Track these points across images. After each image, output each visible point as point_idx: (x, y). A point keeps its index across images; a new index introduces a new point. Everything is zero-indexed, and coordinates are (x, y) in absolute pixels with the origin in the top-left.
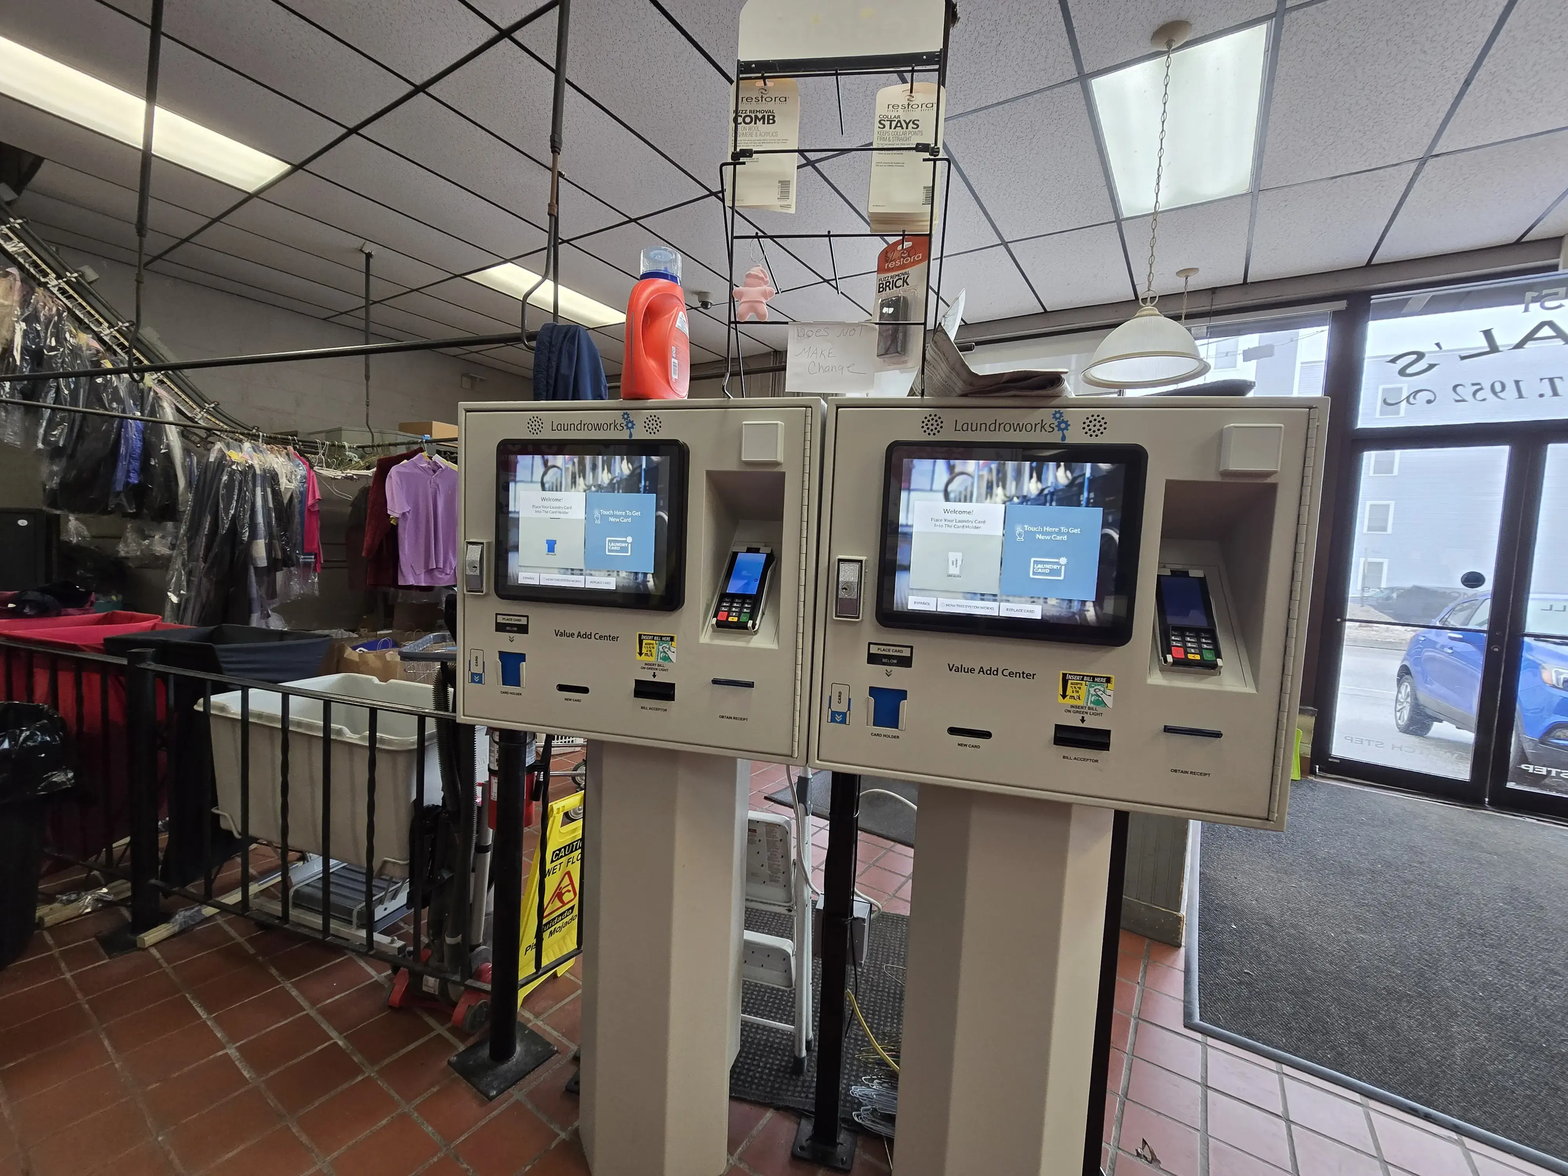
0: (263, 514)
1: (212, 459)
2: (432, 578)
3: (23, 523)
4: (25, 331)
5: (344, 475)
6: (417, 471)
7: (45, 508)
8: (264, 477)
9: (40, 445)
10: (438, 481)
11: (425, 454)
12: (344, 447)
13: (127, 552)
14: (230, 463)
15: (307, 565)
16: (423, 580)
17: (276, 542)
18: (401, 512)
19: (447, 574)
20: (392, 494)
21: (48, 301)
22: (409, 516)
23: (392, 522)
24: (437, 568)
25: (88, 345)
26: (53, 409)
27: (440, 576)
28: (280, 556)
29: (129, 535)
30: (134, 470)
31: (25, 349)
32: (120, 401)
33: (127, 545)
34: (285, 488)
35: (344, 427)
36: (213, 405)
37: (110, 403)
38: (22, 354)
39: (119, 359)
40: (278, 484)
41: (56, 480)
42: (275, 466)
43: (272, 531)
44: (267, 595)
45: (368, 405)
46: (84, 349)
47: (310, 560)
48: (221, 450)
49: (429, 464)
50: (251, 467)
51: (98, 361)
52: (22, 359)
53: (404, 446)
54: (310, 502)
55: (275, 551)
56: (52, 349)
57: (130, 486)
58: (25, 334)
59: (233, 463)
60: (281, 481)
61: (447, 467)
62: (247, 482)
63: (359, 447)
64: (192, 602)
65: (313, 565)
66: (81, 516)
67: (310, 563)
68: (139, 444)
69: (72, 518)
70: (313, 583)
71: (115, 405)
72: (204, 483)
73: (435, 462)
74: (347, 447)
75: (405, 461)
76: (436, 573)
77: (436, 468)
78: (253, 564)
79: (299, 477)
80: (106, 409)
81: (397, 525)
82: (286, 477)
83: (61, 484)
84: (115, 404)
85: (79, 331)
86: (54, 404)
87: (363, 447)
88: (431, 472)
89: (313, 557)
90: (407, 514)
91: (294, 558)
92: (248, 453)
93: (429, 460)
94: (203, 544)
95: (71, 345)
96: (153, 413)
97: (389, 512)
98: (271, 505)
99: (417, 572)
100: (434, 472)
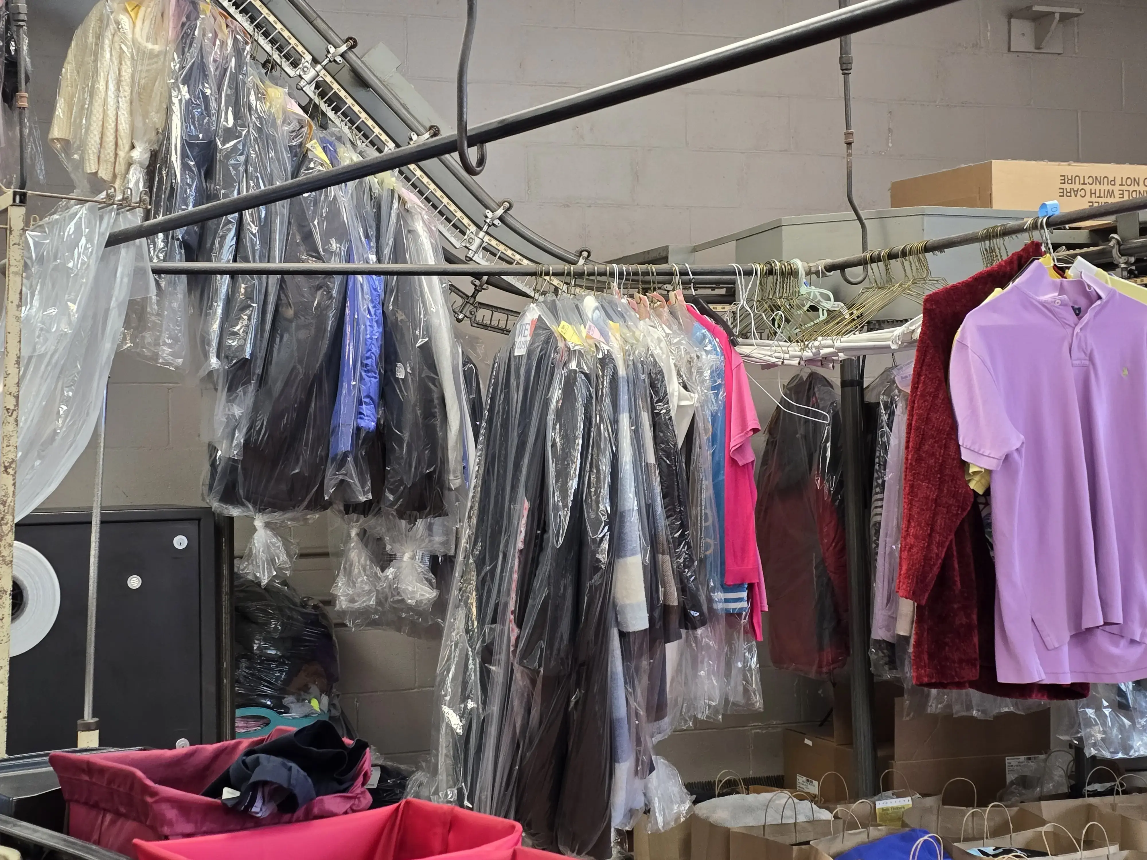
0: (637, 487)
1: (520, 351)
2: (1090, 658)
3: (180, 542)
4: (189, 102)
5: (808, 354)
6: (1033, 318)
7: (216, 505)
8: (633, 382)
9: (214, 362)
10: (1092, 343)
11: (1047, 261)
12: (793, 273)
13: (352, 601)
14: (565, 358)
15: (732, 617)
16: (1067, 668)
17: (666, 561)
18: (1001, 454)
19: (1133, 642)
20: (971, 399)
21: (220, 27)
22: (1021, 462)
23: (972, 485)
24: (1106, 624)
25: (285, 112)
26: (233, 274)
27: (1115, 651)
28: (674, 600)
29: (353, 555)
30: (368, 396)
31: (188, 144)
32: (343, 235)
33: (351, 582)
34: (679, 407)
35: (786, 219)
36: (500, 212)
37: (326, 242)
38: (184, 156)
39: (333, 134)
40: (664, 398)
41: (239, 437)
42: (657, 351)
43: (655, 528)
44: (648, 710)
45: (849, 144)
46: (279, 122)
47: (738, 605)
48: (540, 325)
49: (1062, 290)
50: (606, 361)
51: (301, 145)
52: (185, 166)
53: (977, 245)
54: (735, 441)
55: (664, 586)
56: (230, 134)
57: (363, 435)
58: (188, 107)
59: (571, 353)
60: (669, 390)
61: (1112, 294)
62: (599, 400)
63: (830, 268)
64: (493, 730)
65: (744, 621)
66: (277, 517)
67: (739, 614)
68: (377, 332)
69: (259, 522)
70: (746, 669)
71: (334, 245)
72: (507, 413)
73: (1080, 284)
74: (802, 272)
75: (998, 291)
76: (1102, 640)
77: (1082, 302)
78: (618, 624)
79: (707, 374)
80: (319, 258)
81: (988, 492)
82: (679, 375)
83: (247, 445)
84: (333, 241)
85: (268, 82)
86: (235, 260)
87: (842, 267)
88: (1071, 317)
89: (744, 595)
90: (1016, 455)
91: (703, 598)
92: (596, 324)
93: (1058, 279)
94: (515, 576)
95: (259, 118)
96: (398, 254)
97: (965, 456)
98: (651, 459)
99: (1052, 641)
100: (1078, 312)
